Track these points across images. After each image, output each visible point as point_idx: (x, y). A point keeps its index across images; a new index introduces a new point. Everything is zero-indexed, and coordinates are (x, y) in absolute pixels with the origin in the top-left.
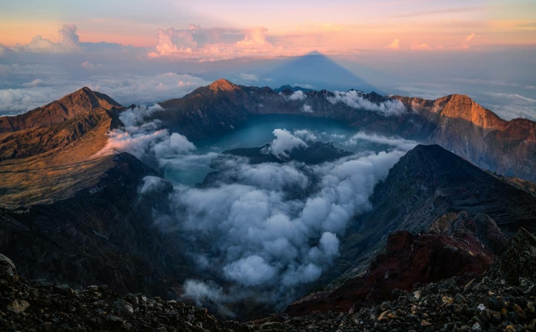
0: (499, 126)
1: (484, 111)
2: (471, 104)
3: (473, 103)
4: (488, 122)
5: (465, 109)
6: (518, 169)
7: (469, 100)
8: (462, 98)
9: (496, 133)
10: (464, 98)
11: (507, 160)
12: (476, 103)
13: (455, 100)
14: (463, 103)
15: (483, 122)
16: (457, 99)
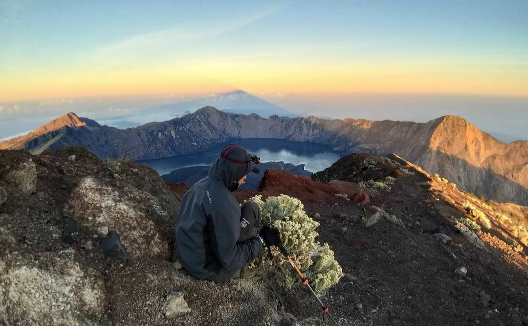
0: (498, 150)
1: (480, 133)
2: (466, 126)
3: (468, 125)
4: (486, 145)
5: (459, 130)
6: (522, 199)
7: (463, 121)
8: (455, 118)
9: (495, 158)
10: (458, 119)
11: (509, 188)
12: (471, 125)
13: (448, 121)
14: (457, 125)
15: (480, 145)
16: (451, 120)
